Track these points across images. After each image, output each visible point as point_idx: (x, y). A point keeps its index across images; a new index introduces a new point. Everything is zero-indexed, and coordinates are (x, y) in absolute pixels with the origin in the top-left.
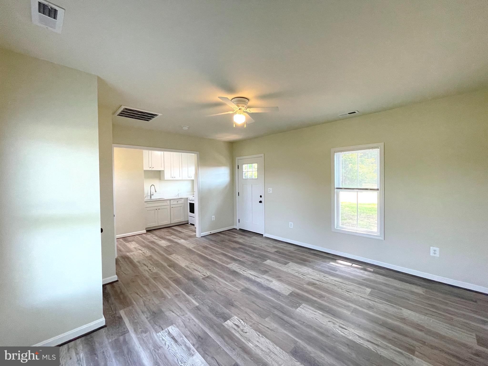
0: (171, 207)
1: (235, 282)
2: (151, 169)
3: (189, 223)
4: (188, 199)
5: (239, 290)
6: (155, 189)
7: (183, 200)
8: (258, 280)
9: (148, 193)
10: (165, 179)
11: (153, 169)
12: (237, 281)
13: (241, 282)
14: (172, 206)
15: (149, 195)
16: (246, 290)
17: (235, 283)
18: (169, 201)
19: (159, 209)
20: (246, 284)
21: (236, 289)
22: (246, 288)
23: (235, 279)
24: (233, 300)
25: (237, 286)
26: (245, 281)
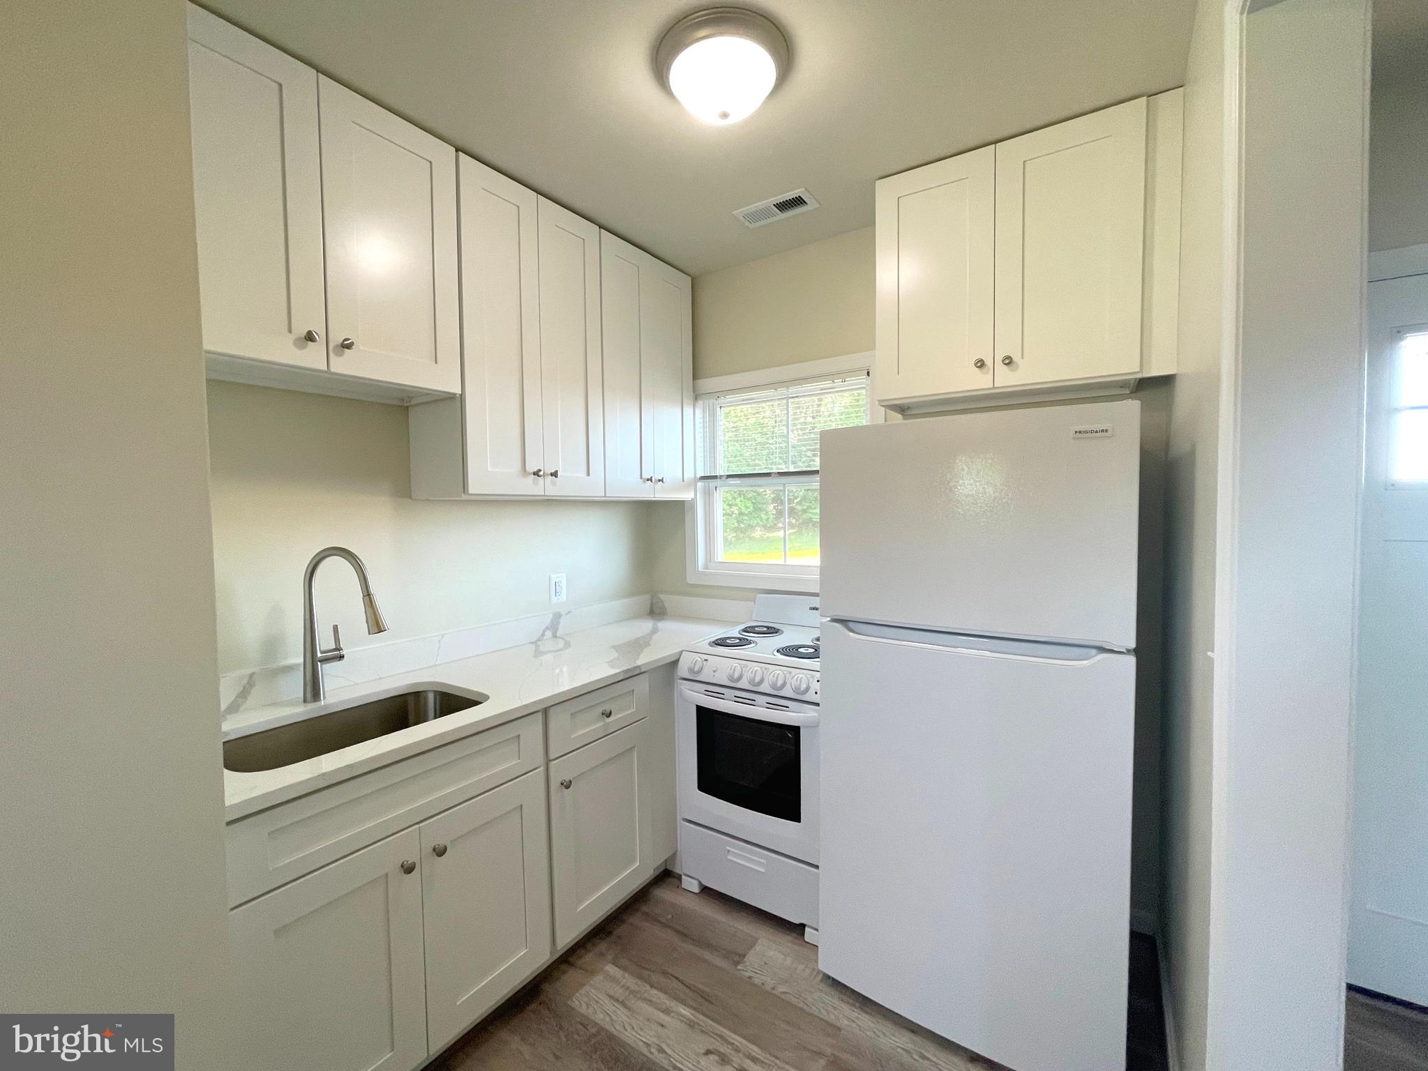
0: (555, 785)
2: (313, 358)
3: (691, 885)
4: (683, 670)
6: (367, 595)
7: (642, 686)
9: (272, 646)
10: (474, 487)
11: (344, 365)
14: (560, 772)
15: (297, 658)
18: (539, 728)
19: (440, 852)
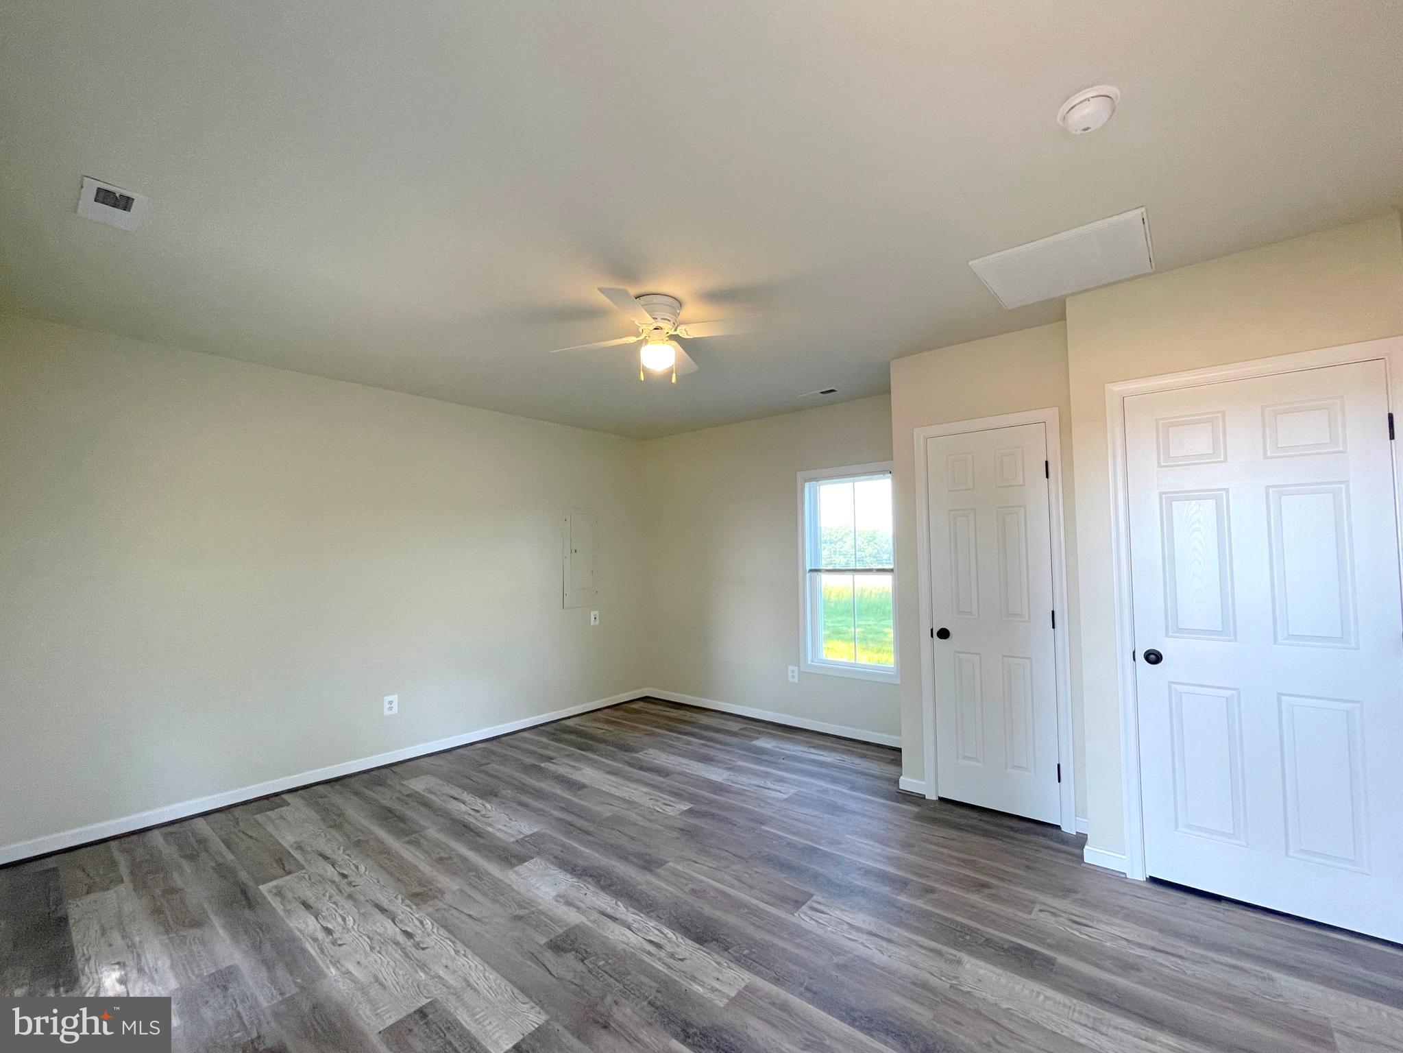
1: (687, 889)
5: (671, 864)
8: (605, 901)
12: (680, 894)
13: (667, 890)
16: (649, 864)
17: (686, 885)
20: (648, 883)
21: (679, 868)
22: (650, 870)
23: (690, 899)
24: (683, 840)
25: (678, 874)
26: (653, 893)
